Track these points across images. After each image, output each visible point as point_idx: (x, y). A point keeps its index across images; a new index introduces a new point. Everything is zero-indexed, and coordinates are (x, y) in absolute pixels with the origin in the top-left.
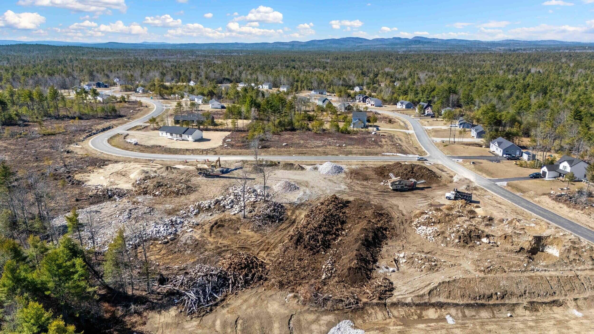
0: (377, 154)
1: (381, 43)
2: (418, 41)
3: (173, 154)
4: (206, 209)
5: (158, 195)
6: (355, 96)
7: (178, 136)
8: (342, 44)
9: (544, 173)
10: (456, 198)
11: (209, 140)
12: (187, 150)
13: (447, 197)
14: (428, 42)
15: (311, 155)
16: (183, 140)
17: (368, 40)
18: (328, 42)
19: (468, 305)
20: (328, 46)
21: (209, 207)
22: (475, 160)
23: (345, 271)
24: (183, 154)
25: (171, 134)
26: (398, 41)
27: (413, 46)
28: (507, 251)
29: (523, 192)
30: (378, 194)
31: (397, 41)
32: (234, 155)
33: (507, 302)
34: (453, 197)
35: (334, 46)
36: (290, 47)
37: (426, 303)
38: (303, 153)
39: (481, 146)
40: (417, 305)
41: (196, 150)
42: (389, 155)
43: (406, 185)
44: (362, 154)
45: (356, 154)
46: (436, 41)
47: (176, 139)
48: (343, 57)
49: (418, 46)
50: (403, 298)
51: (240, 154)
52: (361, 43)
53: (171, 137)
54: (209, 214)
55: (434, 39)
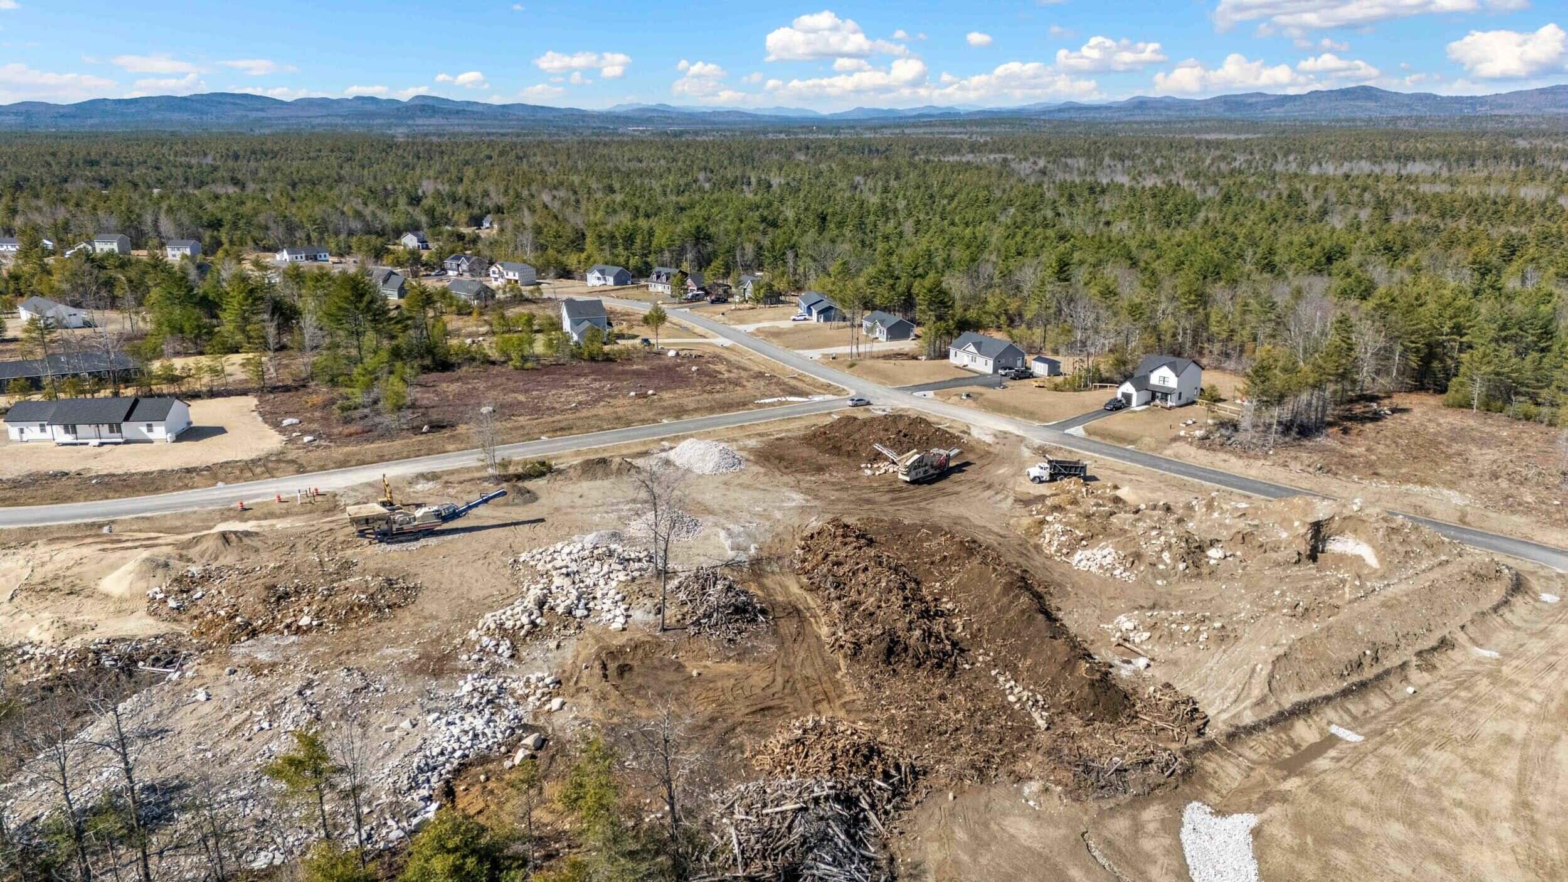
0: (743, 404)
1: (324, 112)
2: (427, 107)
3: (147, 492)
4: (528, 633)
5: (310, 628)
6: (441, 259)
7: (105, 429)
8: (202, 113)
9: (1128, 397)
10: (1053, 478)
11: (220, 431)
12: (188, 471)
13: (1034, 480)
14: (458, 112)
15: (588, 429)
16: (127, 442)
17: (282, 103)
18: (153, 106)
19: (1345, 693)
20: (157, 116)
21: (533, 624)
22: (969, 389)
23: (1086, 689)
24: (186, 487)
25: (70, 428)
26: (371, 107)
27: (420, 122)
28: (1279, 565)
29: (1132, 442)
30: (893, 500)
31: (367, 107)
32: (362, 463)
33: (1388, 664)
34: (1046, 475)
35: (176, 116)
36: (21, 119)
37: (1281, 714)
38: (562, 429)
39: (915, 358)
40: (1272, 722)
41: (223, 465)
42: (772, 404)
43: (932, 466)
44: (711, 410)
45: (696, 410)
46: (475, 109)
47: (96, 442)
48: (254, 152)
49: (433, 121)
50: (1234, 716)
51: (381, 459)
52: (262, 110)
53: (69, 438)
54: (553, 644)
55: (468, 103)
